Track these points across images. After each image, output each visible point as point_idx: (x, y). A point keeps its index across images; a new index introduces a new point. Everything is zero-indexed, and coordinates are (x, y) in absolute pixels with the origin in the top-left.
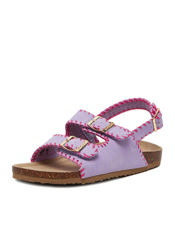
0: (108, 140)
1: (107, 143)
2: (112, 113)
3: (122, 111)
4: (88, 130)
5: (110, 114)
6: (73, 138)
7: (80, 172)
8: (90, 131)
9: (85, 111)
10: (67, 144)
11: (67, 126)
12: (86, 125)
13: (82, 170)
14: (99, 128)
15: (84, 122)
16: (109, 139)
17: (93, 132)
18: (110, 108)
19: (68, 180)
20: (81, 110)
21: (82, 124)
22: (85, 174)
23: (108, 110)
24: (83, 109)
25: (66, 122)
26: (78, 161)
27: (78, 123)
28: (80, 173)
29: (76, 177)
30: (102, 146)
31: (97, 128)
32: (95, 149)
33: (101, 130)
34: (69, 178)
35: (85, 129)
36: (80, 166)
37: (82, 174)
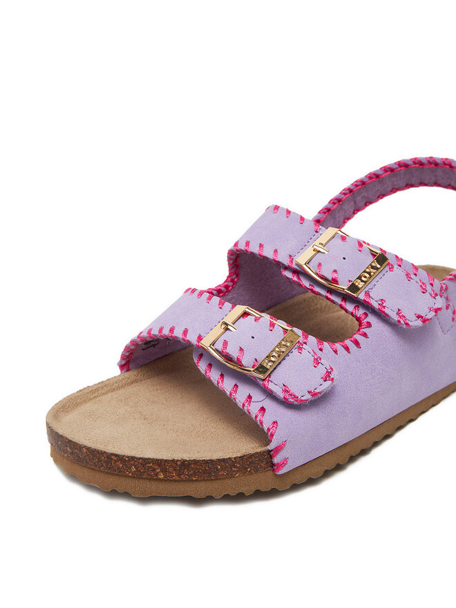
0: (369, 325)
1: (365, 335)
2: (360, 198)
3: (390, 189)
4: (299, 279)
5: (355, 202)
6: (245, 314)
7: (270, 455)
8: (306, 283)
9: (288, 212)
10: (225, 343)
11: (232, 255)
12: (294, 263)
13: (278, 449)
14: (335, 275)
15: (288, 253)
16: (371, 318)
17: (317, 289)
18: (357, 186)
19: (230, 482)
20: (276, 208)
21: (279, 259)
22: (289, 461)
23: (350, 190)
24: (284, 205)
25: (230, 246)
26: (263, 409)
27: (268, 253)
28: (271, 457)
29: (257, 471)
30: (347, 349)
31: (330, 276)
32: (321, 370)
33: (343, 286)
34: (231, 476)
35: (288, 274)
36: (272, 435)
37: (276, 460)
